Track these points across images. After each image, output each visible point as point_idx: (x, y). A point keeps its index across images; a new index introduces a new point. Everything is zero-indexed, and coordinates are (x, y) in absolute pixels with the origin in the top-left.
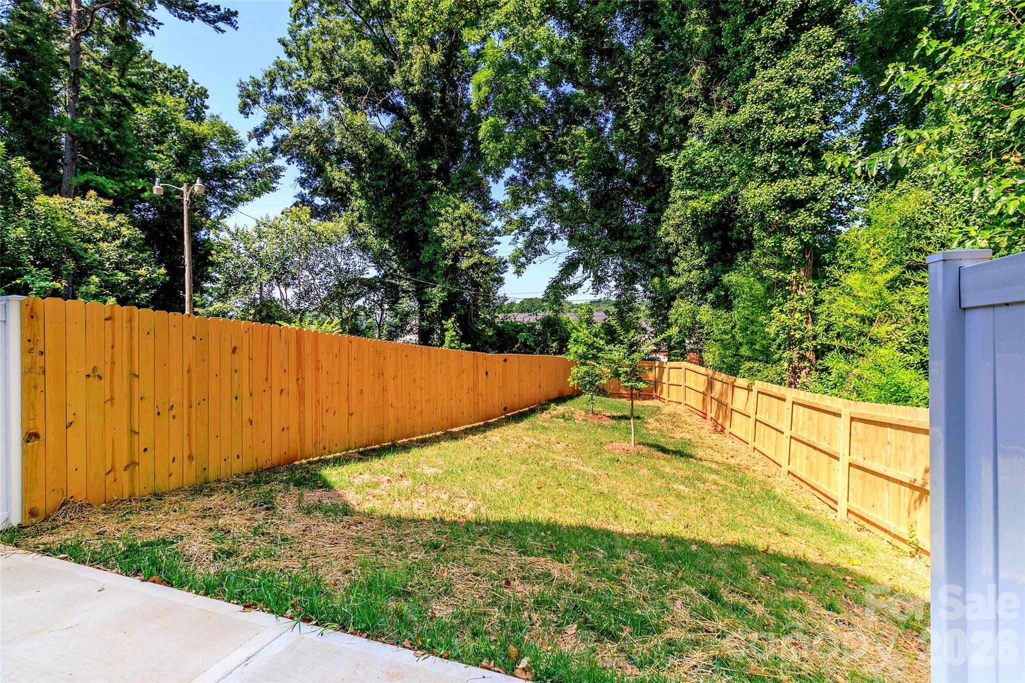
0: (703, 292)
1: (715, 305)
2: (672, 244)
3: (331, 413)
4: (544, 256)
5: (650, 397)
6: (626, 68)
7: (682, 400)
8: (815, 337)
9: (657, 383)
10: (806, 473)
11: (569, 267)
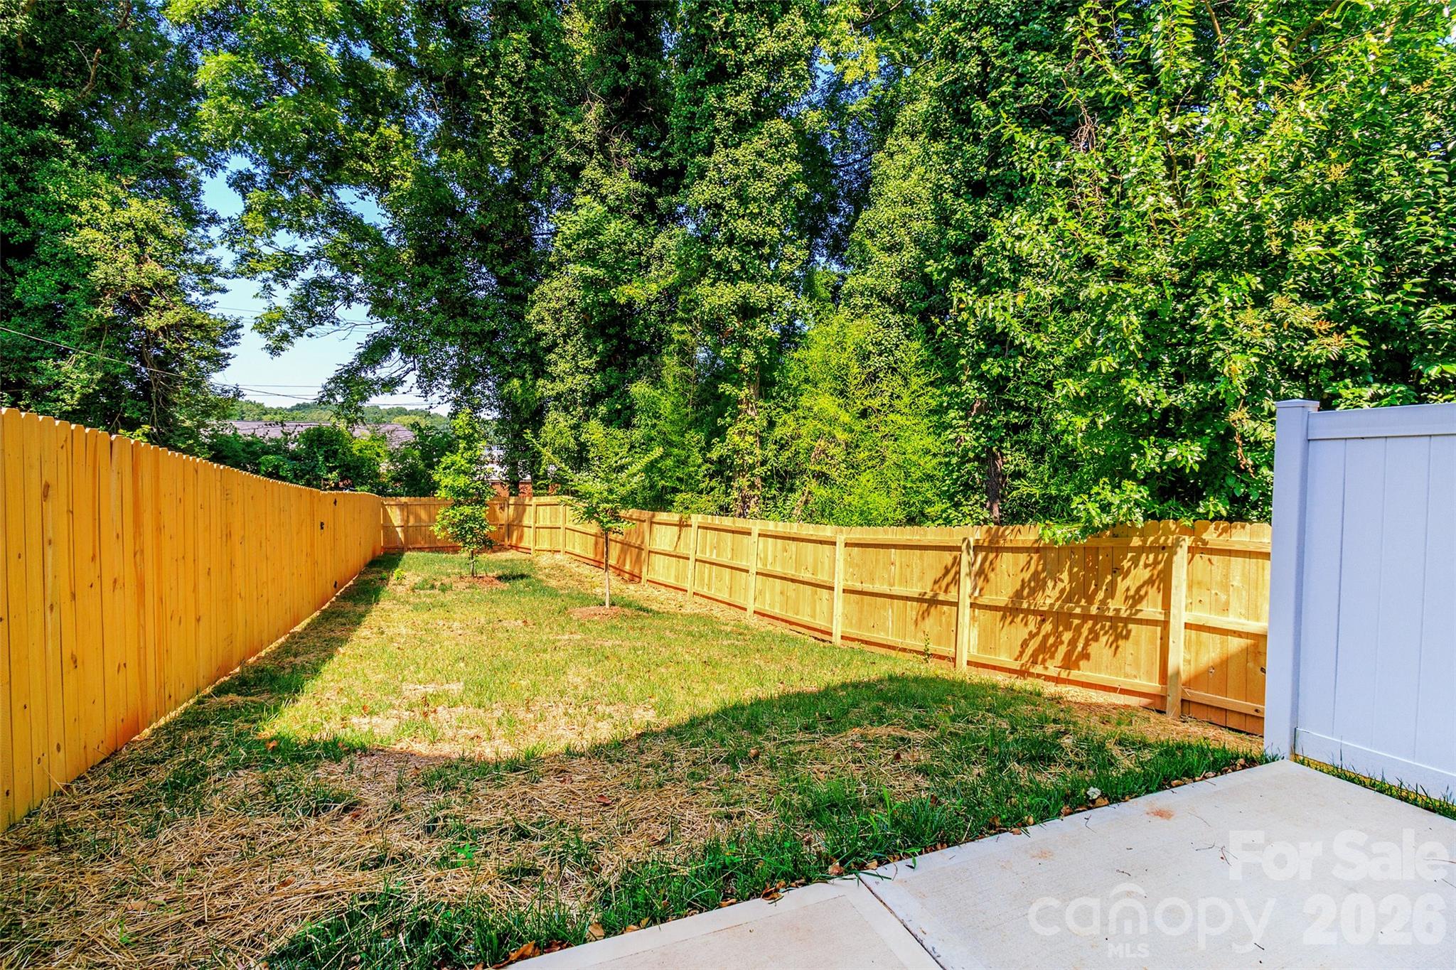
0: (592, 404)
1: (607, 421)
2: (545, 334)
3: (176, 619)
4: (328, 326)
5: (502, 548)
6: (491, 64)
7: (560, 547)
8: (763, 463)
9: (513, 526)
10: (781, 609)
11: (376, 350)
